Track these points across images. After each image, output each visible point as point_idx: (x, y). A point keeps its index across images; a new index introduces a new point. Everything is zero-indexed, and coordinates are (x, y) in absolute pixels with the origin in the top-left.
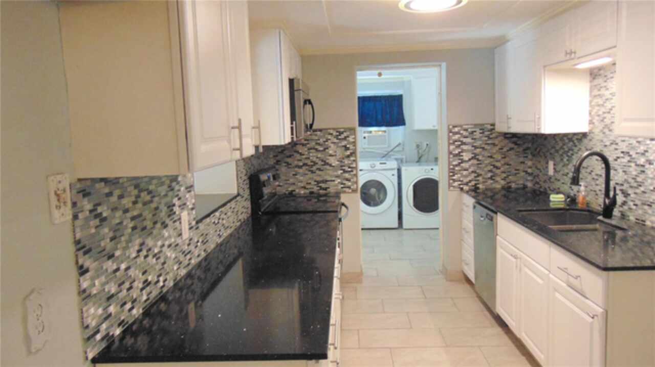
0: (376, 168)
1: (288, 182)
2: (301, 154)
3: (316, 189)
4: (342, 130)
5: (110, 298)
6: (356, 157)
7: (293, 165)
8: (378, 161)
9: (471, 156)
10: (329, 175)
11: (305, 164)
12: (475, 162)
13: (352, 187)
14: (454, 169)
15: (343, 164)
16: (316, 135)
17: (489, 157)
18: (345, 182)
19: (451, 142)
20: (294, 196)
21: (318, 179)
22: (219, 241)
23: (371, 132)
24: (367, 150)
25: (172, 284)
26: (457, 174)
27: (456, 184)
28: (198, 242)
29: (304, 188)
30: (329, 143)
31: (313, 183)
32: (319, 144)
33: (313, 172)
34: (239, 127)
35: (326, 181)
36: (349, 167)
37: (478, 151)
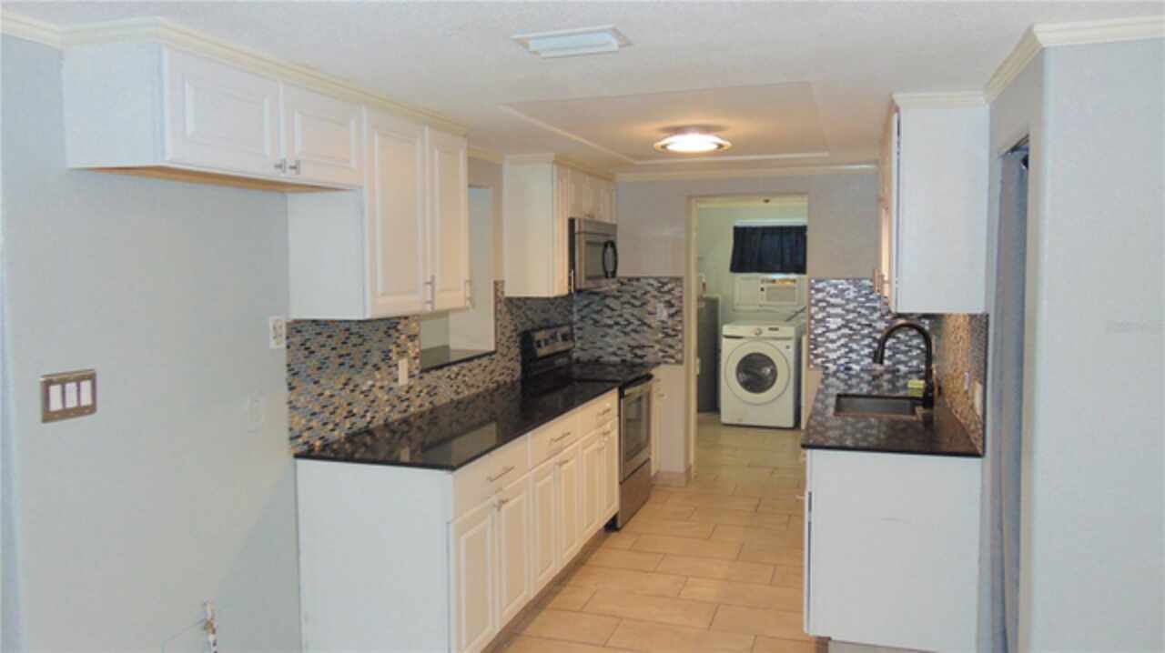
0: (763, 335)
1: (596, 345)
2: (613, 310)
3: (629, 357)
4: (665, 280)
5: (314, 414)
6: (682, 316)
7: (602, 323)
8: (766, 324)
9: (839, 321)
10: (647, 339)
11: (617, 323)
12: (846, 331)
13: (676, 357)
14: (815, 339)
15: (665, 325)
16: (632, 285)
17: (867, 325)
18: (667, 349)
19: (813, 301)
20: (601, 364)
21: (633, 343)
22: (456, 398)
23: (774, 281)
24: (764, 308)
25: (381, 422)
26: (820, 346)
27: (819, 361)
28: (421, 391)
29: (614, 354)
30: (648, 297)
31: (626, 348)
32: (635, 297)
33: (626, 334)
34: (431, 283)
35: (642, 347)
36: (674, 330)
37: (850, 316)
